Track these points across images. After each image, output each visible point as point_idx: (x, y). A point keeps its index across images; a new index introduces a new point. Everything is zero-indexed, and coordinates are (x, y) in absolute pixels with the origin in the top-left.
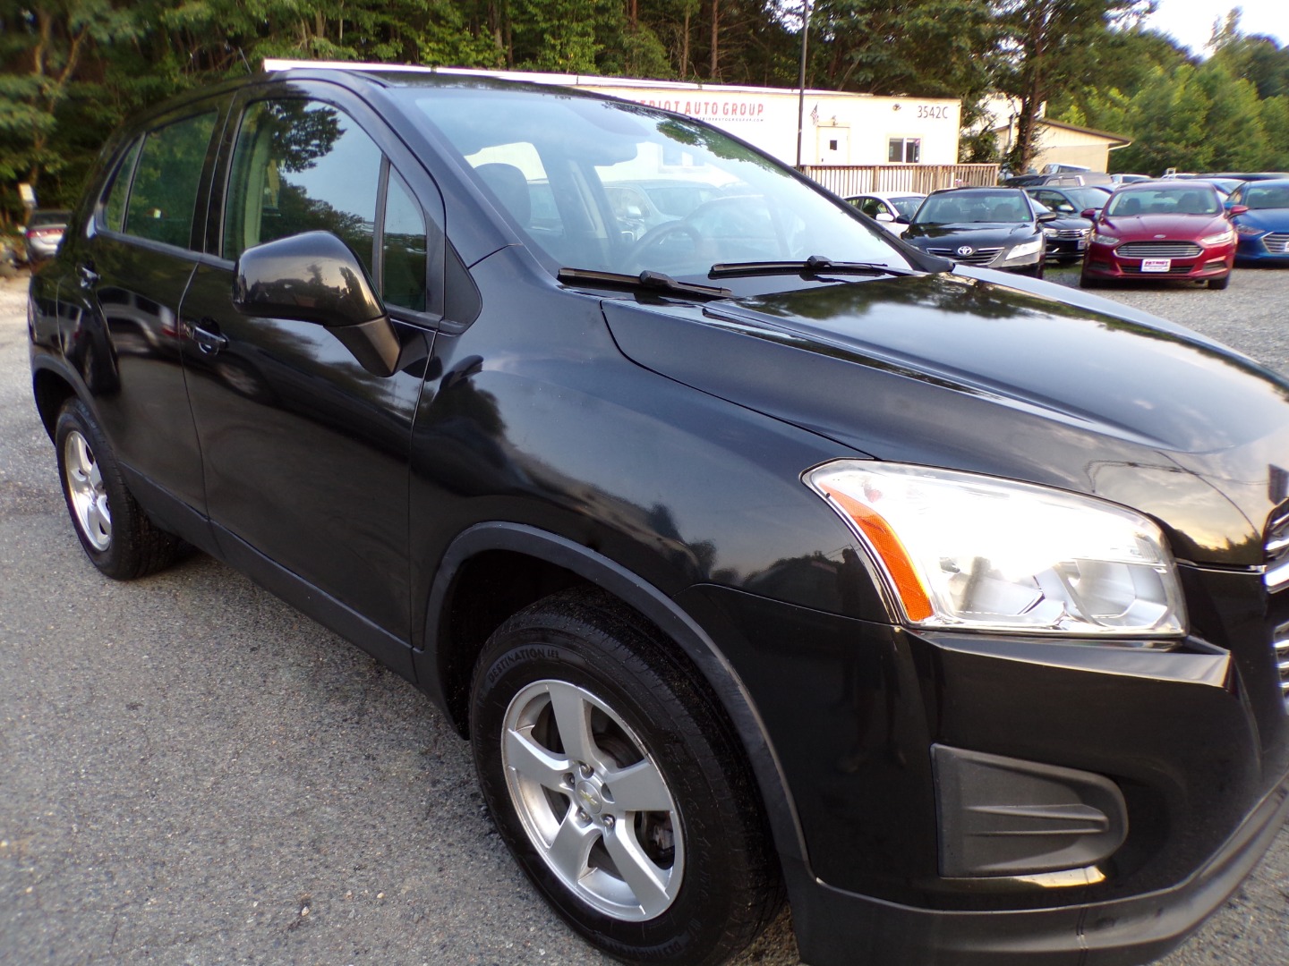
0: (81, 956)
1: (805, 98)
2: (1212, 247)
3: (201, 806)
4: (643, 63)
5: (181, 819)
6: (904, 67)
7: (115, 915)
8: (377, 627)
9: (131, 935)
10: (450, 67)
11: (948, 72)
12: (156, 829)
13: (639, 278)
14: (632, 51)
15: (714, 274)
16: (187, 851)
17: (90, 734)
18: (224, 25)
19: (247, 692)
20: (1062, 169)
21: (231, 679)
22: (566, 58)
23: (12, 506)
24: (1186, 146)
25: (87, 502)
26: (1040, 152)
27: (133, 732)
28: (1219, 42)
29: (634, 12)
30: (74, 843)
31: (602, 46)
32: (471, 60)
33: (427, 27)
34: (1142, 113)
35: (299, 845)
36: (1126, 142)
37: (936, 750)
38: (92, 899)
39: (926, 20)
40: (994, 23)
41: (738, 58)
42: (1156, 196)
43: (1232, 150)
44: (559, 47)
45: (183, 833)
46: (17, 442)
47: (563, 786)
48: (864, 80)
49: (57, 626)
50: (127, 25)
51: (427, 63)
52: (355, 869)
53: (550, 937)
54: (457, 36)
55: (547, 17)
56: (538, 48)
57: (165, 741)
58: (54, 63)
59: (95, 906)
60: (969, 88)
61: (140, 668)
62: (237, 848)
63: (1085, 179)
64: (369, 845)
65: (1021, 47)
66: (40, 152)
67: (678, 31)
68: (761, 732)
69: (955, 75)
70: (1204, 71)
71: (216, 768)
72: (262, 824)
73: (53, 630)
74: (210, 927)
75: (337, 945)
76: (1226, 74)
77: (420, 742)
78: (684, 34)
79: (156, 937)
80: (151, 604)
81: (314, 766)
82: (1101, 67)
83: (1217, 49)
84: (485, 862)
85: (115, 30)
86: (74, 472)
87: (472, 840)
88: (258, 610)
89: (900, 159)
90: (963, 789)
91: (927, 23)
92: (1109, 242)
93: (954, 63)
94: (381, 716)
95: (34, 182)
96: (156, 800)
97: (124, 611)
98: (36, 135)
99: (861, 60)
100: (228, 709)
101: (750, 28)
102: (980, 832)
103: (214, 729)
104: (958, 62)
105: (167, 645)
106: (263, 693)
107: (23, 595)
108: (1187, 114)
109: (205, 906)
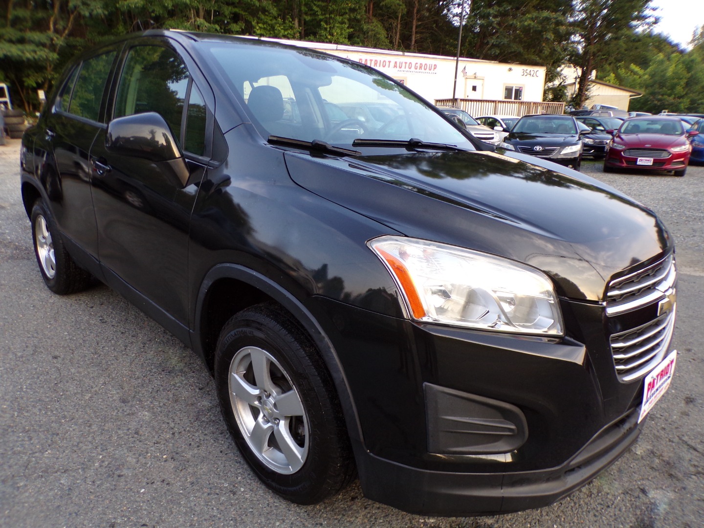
0: (9, 475)
1: (459, 63)
2: (677, 153)
3: (82, 408)
4: (374, 39)
5: (70, 413)
6: (516, 47)
7: (29, 457)
8: (174, 318)
9: (35, 467)
10: (269, 37)
11: (541, 51)
12: (57, 417)
13: (312, 143)
14: (368, 33)
15: (355, 144)
16: (71, 429)
17: (31, 369)
18: (150, 10)
19: (116, 354)
20: (603, 107)
21: (108, 347)
22: (332, 35)
23: (11, 255)
24: (674, 98)
25: (45, 253)
26: (590, 97)
27: (53, 370)
28: (696, 42)
29: (371, 12)
30: (14, 421)
31: (352, 30)
32: (281, 34)
33: (258, 16)
34: (651, 79)
35: (128, 430)
36: (640, 94)
37: (426, 385)
38: (19, 449)
39: (529, 22)
40: (568, 26)
41: (426, 39)
42: (648, 124)
43: (700, 101)
44: (328, 29)
45: (70, 420)
46: (18, 223)
47: (256, 403)
48: (494, 54)
49: (24, 315)
50: (98, 8)
51: (257, 35)
52: (154, 443)
53: (248, 482)
54: (274, 21)
55: (323, 13)
56: (317, 29)
57: (69, 375)
58: (60, 26)
59: (20, 452)
60: (552, 61)
61: (62, 338)
62: (96, 429)
63: (613, 114)
64: (164, 432)
65: (583, 40)
66: (49, 74)
67: (394, 23)
68: (341, 373)
69: (544, 53)
70: (686, 57)
71: (93, 390)
72: (111, 418)
73: (21, 317)
74: (76, 466)
75: (139, 479)
76: (699, 59)
77: (199, 384)
78: (398, 26)
79: (48, 469)
80: (74, 308)
81: (143, 392)
82: (626, 52)
83: (695, 45)
84: (221, 444)
85: (92, 10)
86: (40, 237)
87: (217, 433)
88: (128, 313)
89: (511, 98)
90: (439, 407)
91: (530, 24)
92: (620, 147)
93: (544, 47)
94: (182, 370)
95: (46, 89)
96: (60, 403)
97: (59, 310)
98: (48, 64)
99: (493, 43)
100: (104, 361)
101: (434, 23)
102: (448, 430)
103: (95, 371)
104: (546, 46)
105: (78, 328)
106: (123, 355)
107: (9, 299)
108: (676, 81)
109: (75, 456)
